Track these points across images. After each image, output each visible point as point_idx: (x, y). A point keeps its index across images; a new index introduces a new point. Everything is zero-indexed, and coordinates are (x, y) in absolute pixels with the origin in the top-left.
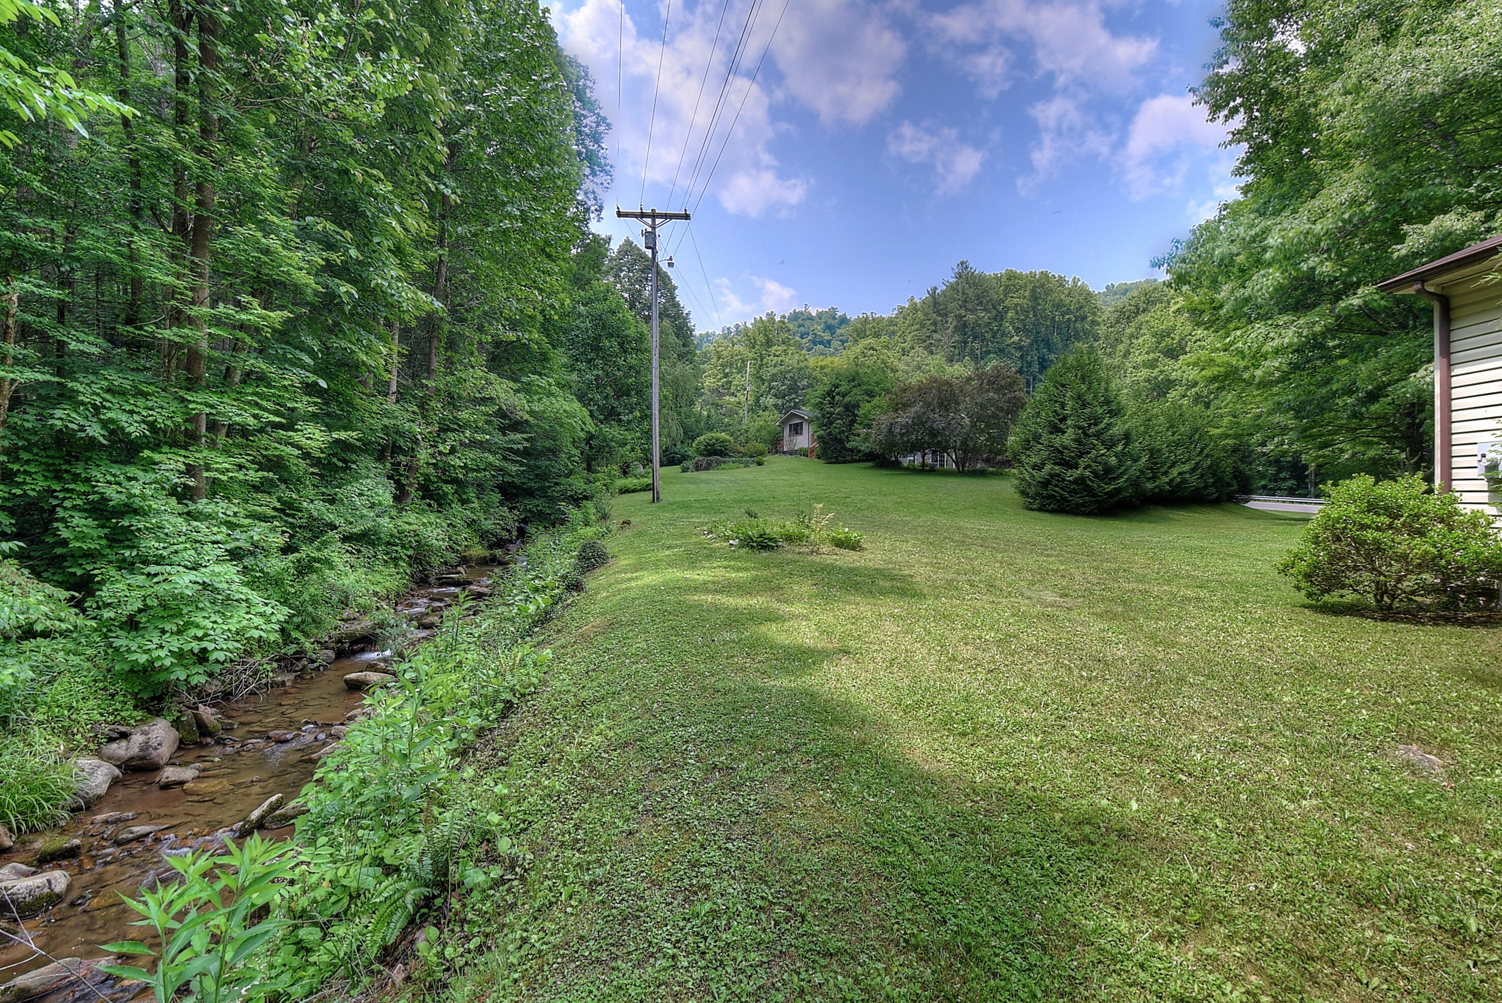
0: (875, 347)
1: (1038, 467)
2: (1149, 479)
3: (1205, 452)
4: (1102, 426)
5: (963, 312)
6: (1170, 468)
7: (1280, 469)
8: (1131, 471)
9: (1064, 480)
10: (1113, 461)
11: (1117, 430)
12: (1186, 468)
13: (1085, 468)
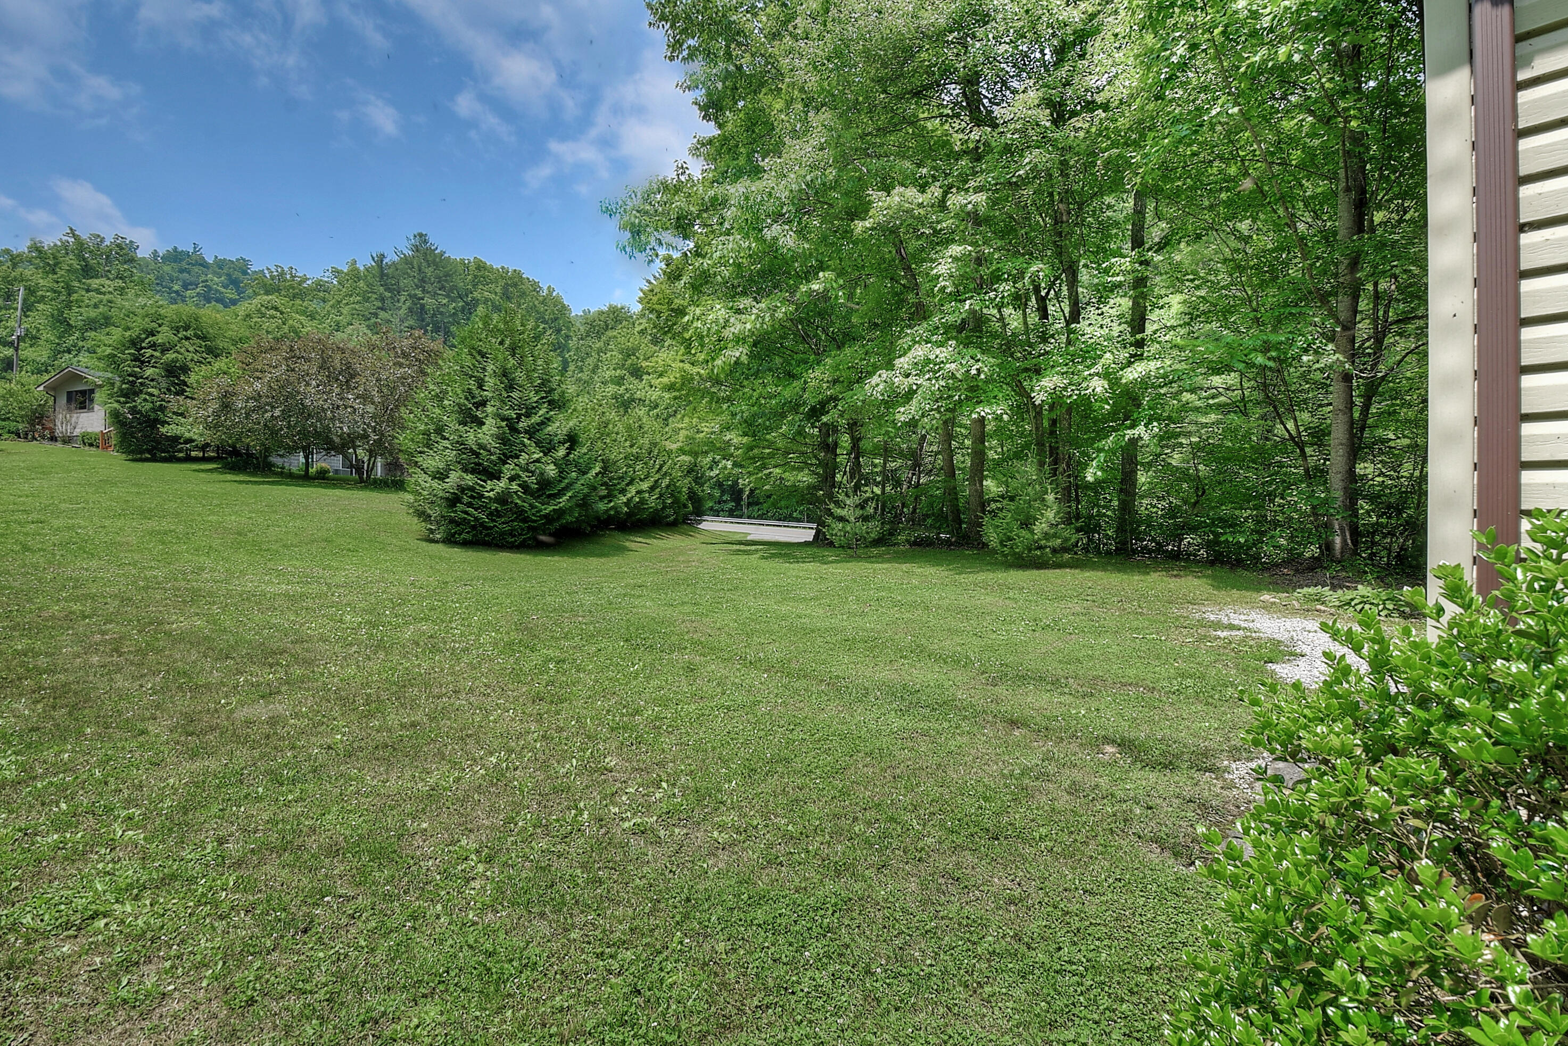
0: (282, 308)
1: (441, 476)
2: (602, 498)
3: (664, 469)
4: (535, 419)
5: (419, 293)
6: (627, 485)
7: (723, 493)
8: (578, 486)
9: (482, 496)
10: (551, 471)
11: (559, 426)
12: (645, 486)
13: (512, 479)
